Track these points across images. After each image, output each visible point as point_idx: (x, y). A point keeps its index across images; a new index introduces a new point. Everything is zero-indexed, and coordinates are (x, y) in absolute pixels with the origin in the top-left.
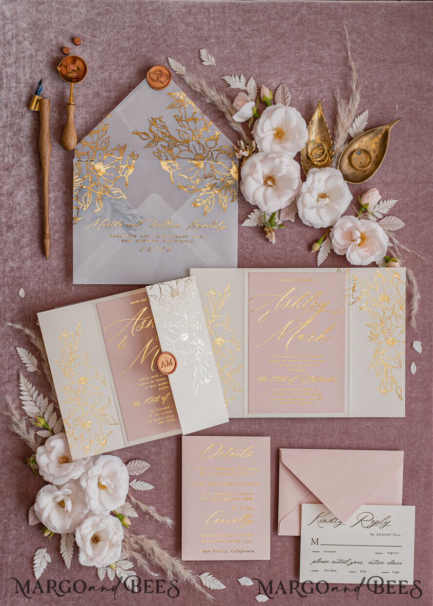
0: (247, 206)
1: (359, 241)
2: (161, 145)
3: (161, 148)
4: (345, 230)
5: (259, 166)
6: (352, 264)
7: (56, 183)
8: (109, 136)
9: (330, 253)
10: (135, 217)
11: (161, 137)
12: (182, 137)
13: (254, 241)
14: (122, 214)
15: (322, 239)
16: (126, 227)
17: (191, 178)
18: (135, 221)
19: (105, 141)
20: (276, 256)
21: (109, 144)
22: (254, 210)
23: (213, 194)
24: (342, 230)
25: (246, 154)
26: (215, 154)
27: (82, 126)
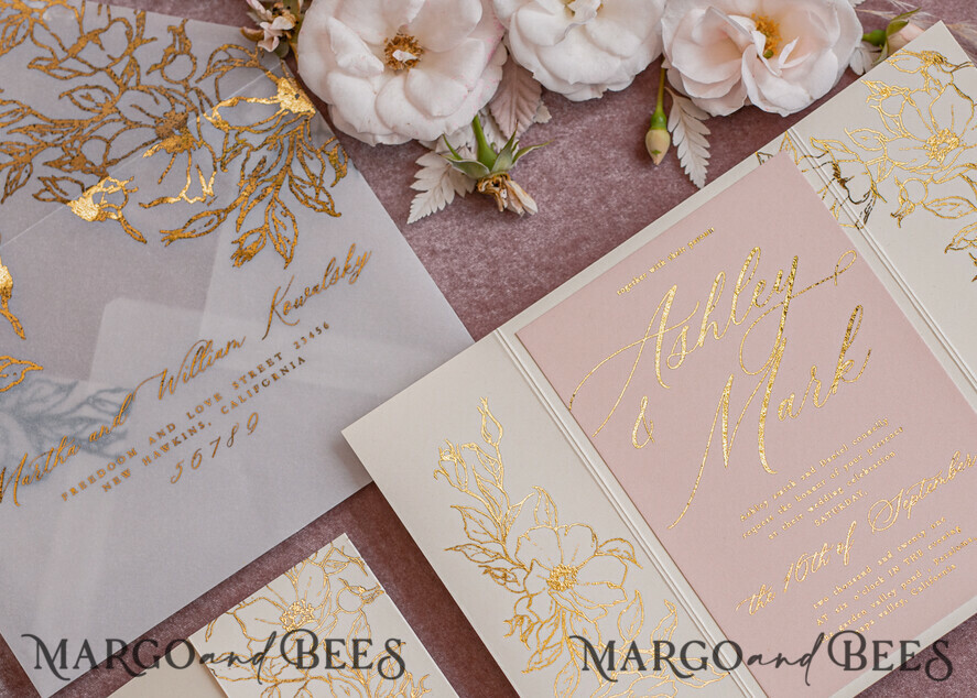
0: (395, 165)
1: (760, 40)
2: (46, 164)
3: (50, 172)
4: (697, 34)
5: (338, 28)
6: (784, 115)
9: (708, 132)
10: (100, 400)
11: (31, 143)
12: (88, 105)
13: (477, 242)
14: (58, 418)
15: (659, 109)
16: (94, 446)
17: (183, 194)
18: (106, 412)
20: (565, 242)
22: (420, 161)
23: (272, 194)
24: (692, 41)
25: (284, 22)
26: (207, 87)
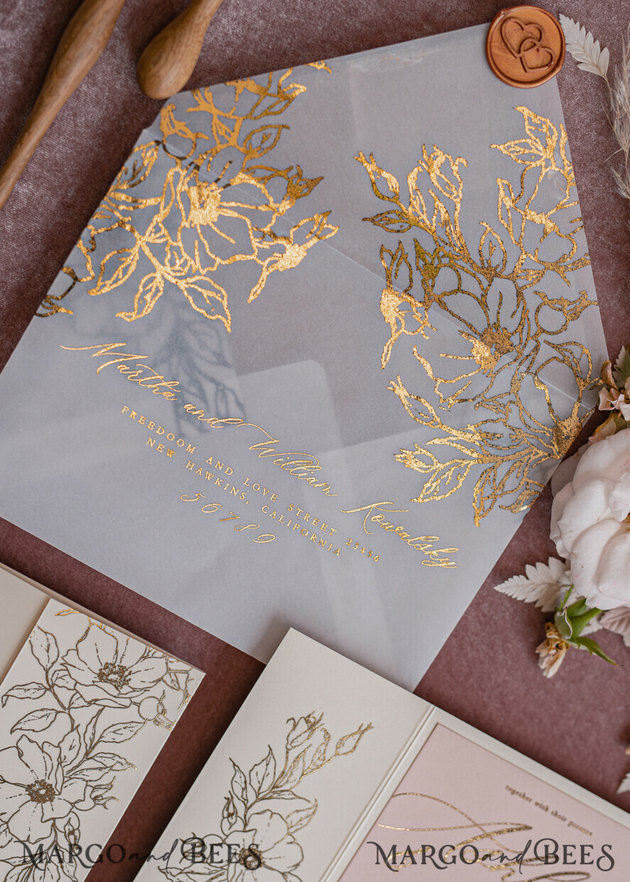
3: (410, 250)
7: (56, 164)
8: (288, 123)
12: (486, 255)
17: (440, 380)
19: (268, 131)
21: (273, 146)
22: (552, 562)
23: (471, 458)
26: (546, 352)
27: (229, 44)
